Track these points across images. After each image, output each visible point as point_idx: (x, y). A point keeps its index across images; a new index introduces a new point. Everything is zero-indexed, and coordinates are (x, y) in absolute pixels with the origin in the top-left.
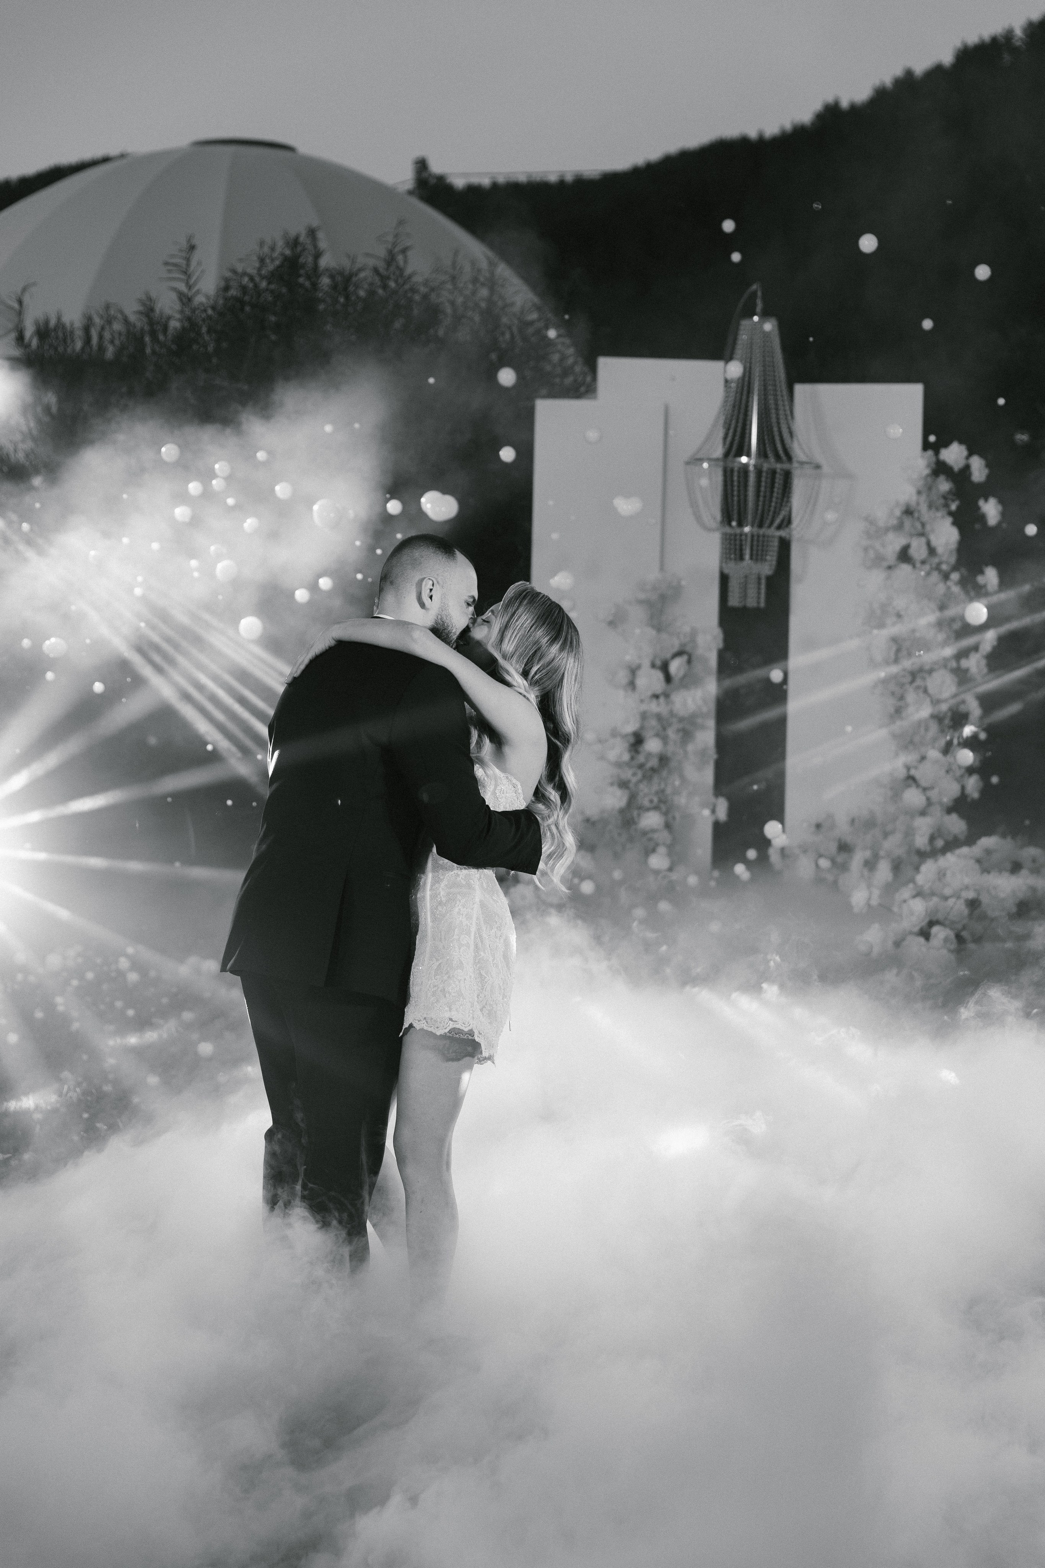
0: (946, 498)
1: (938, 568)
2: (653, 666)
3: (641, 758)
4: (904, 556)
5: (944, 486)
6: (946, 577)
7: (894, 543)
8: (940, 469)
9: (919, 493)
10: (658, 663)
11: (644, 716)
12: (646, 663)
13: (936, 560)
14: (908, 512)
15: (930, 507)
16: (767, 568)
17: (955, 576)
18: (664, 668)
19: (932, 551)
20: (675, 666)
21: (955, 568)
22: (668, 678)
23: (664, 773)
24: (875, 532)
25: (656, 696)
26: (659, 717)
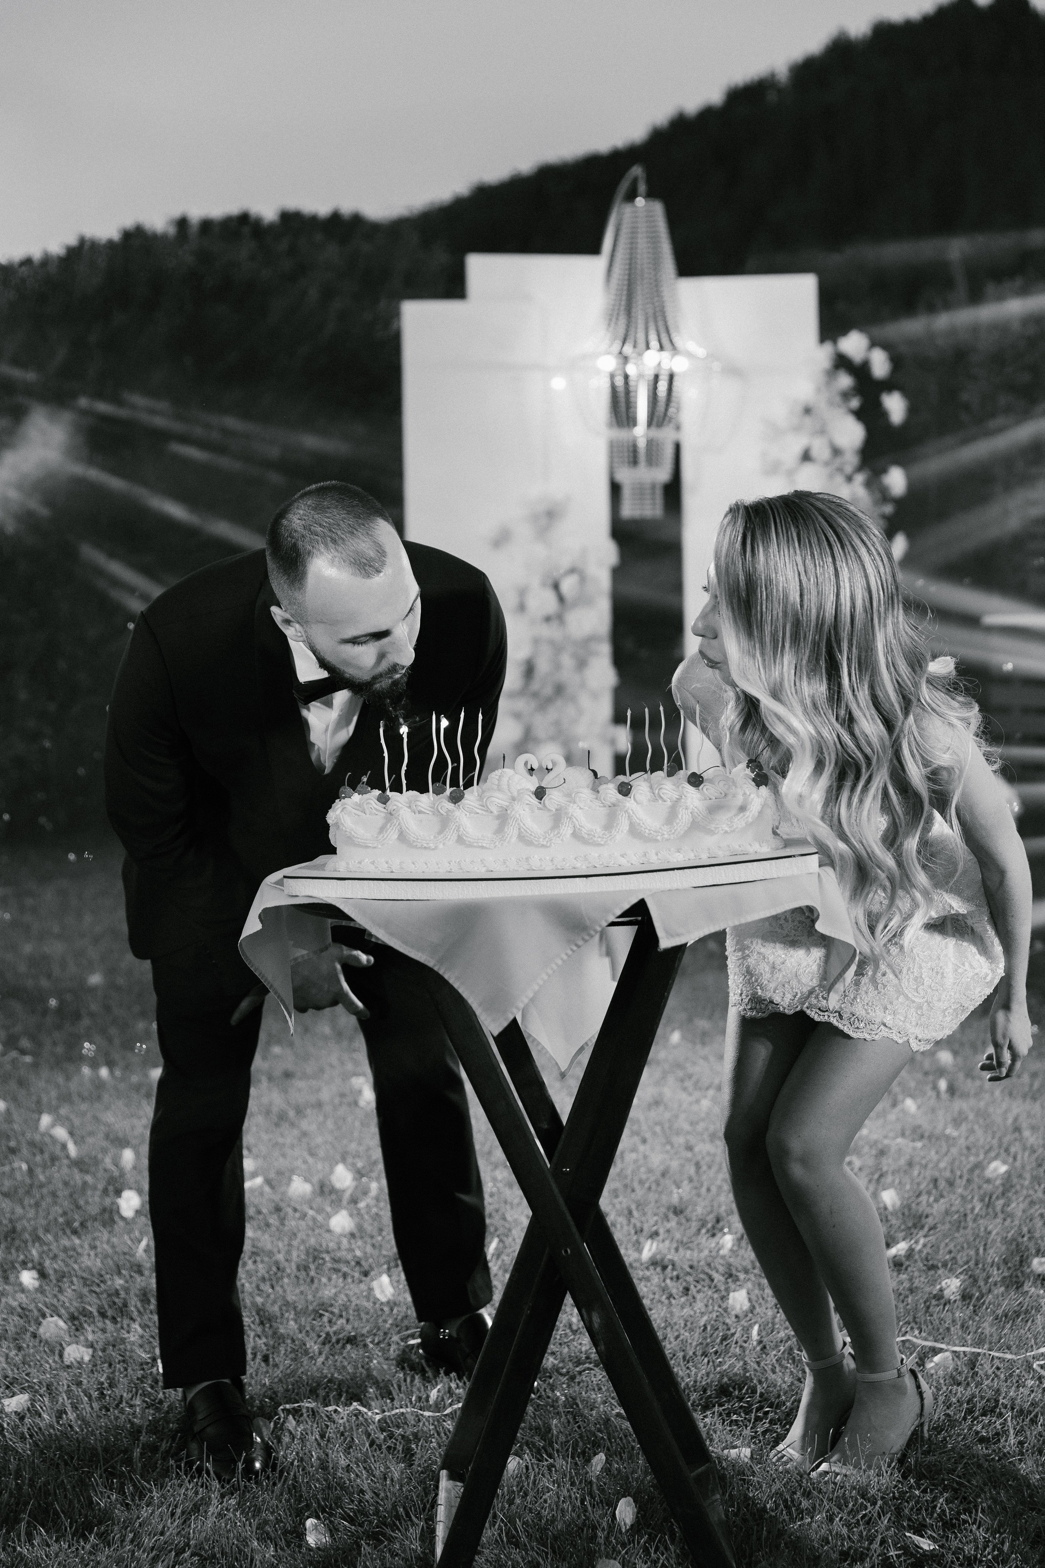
0: (846, 396)
1: (840, 470)
2: (544, 584)
3: (535, 686)
4: (806, 457)
5: (845, 381)
6: (849, 479)
7: (796, 445)
8: (842, 362)
9: (818, 390)
10: (550, 582)
11: (536, 641)
12: (535, 582)
13: (838, 461)
14: (808, 411)
15: (831, 403)
16: (663, 475)
17: (860, 478)
18: (556, 587)
19: (836, 452)
20: (568, 585)
21: (859, 469)
22: (561, 599)
23: (559, 703)
24: (774, 432)
25: (548, 619)
26: (552, 642)
